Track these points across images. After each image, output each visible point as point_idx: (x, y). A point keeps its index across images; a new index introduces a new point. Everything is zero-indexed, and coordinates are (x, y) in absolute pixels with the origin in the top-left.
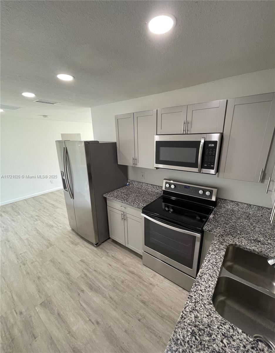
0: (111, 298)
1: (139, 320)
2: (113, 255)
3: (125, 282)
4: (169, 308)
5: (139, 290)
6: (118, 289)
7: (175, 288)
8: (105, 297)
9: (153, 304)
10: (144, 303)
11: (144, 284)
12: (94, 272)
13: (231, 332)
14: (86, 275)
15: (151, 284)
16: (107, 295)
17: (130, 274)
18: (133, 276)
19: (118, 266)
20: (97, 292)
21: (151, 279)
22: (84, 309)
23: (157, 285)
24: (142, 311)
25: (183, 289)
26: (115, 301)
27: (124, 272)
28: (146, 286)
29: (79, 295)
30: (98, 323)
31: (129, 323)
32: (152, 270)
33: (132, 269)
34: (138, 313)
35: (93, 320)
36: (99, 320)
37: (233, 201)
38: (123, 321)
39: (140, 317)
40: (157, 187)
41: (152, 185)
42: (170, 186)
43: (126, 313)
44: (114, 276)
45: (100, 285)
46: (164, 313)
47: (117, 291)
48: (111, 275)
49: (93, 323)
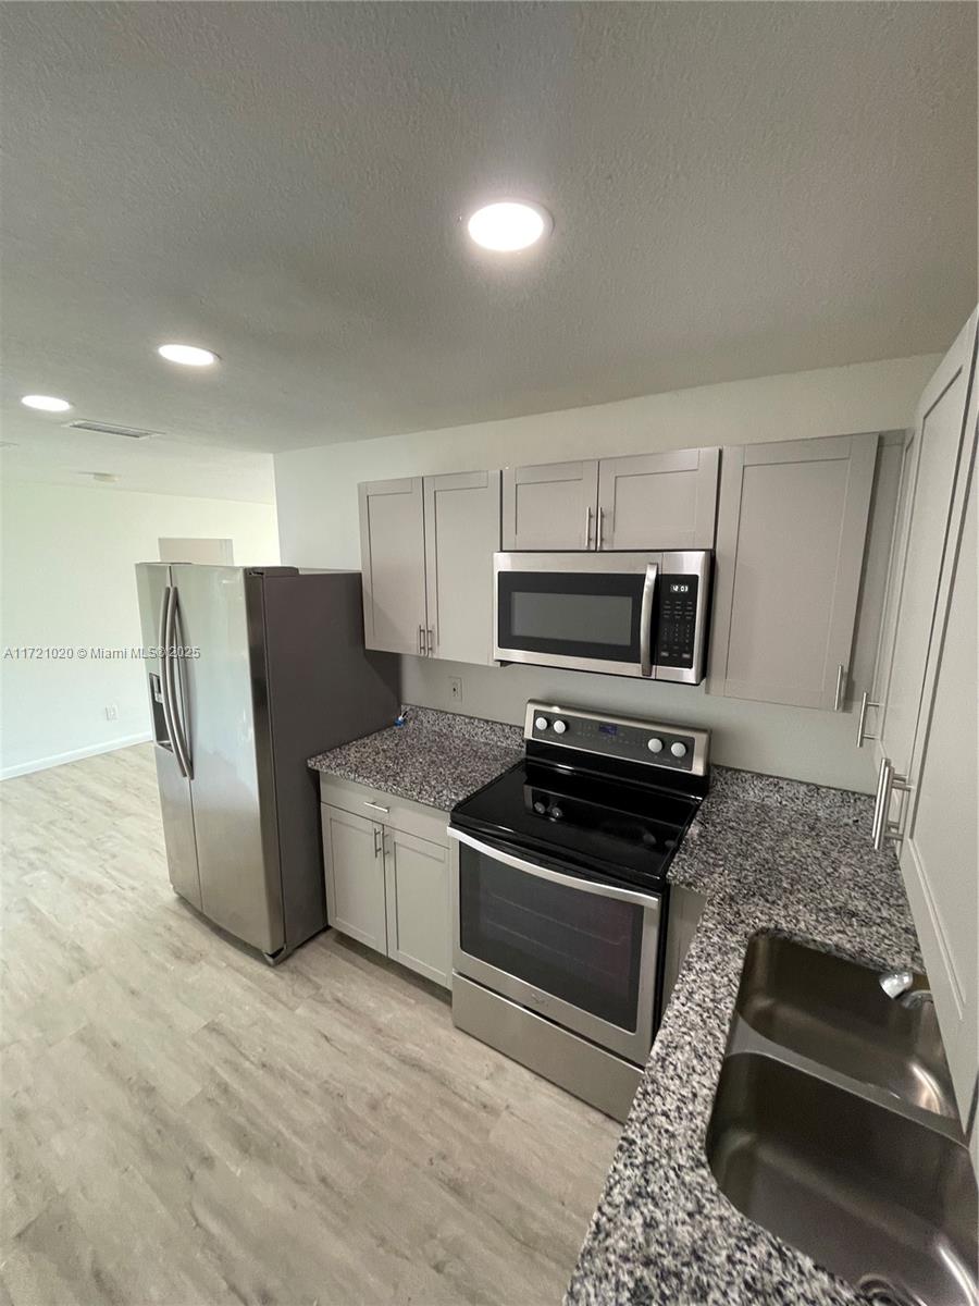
0: (323, 1180)
1: (438, 1268)
2: (340, 995)
3: (382, 1105)
4: (559, 1206)
5: (438, 1137)
6: (354, 1140)
7: (574, 1115)
8: (301, 1182)
9: (493, 1190)
10: (456, 1188)
11: (456, 1111)
12: (259, 1073)
13: (774, 1271)
14: (225, 1089)
15: (485, 1107)
16: (311, 1173)
17: (405, 1069)
18: (416, 1077)
19: (358, 1039)
20: (267, 1162)
21: (485, 1085)
22: (209, 1241)
23: (508, 1107)
24: (452, 1229)
25: (609, 1116)
26: (340, 1194)
27: (380, 1065)
28: (466, 1117)
29: (192, 1178)
30: (266, 1298)
31: (396, 1286)
32: (485, 1047)
33: (410, 1048)
34: (432, 1237)
35: (246, 1288)
36: (273, 1284)
37: (760, 776)
38: (372, 1280)
39: (441, 1254)
40: (503, 731)
41: (487, 721)
42: (550, 724)
43: (382, 1241)
44: (338, 1085)
45: (280, 1126)
46: (535, 1226)
47: (350, 1146)
48: (330, 1080)
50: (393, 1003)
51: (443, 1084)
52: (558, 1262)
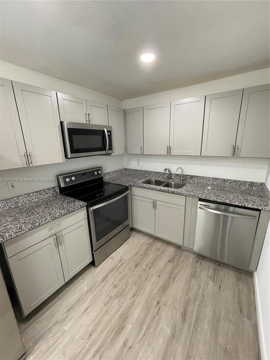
0: (134, 296)
1: (150, 268)
3: (116, 284)
4: (140, 250)
5: (126, 270)
6: (124, 290)
7: (125, 246)
8: (134, 302)
9: (137, 260)
10: (136, 266)
11: (120, 267)
12: (93, 337)
15: (120, 261)
16: (132, 300)
17: (106, 280)
18: (109, 276)
19: (92, 296)
20: (127, 317)
21: (115, 261)
22: (148, 328)
23: (121, 257)
24: (144, 266)
25: (126, 241)
26: (137, 291)
27: (103, 287)
28: (122, 264)
30: (158, 303)
31: (153, 275)
32: (105, 261)
33: (100, 279)
34: (145, 269)
36: (156, 303)
38: (153, 280)
39: (148, 268)
43: (146, 279)
44: (107, 299)
45: (117, 317)
46: (143, 253)
47: (126, 291)
48: (104, 303)
49: (159, 309)
50: (80, 287)
51: (113, 270)
52: (148, 250)
